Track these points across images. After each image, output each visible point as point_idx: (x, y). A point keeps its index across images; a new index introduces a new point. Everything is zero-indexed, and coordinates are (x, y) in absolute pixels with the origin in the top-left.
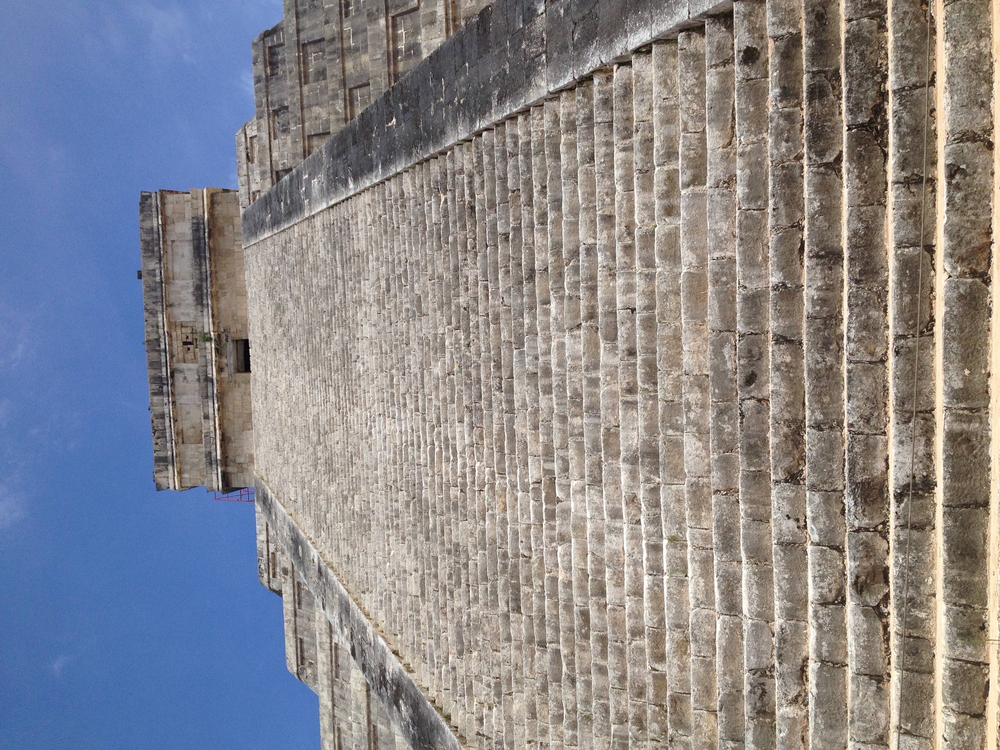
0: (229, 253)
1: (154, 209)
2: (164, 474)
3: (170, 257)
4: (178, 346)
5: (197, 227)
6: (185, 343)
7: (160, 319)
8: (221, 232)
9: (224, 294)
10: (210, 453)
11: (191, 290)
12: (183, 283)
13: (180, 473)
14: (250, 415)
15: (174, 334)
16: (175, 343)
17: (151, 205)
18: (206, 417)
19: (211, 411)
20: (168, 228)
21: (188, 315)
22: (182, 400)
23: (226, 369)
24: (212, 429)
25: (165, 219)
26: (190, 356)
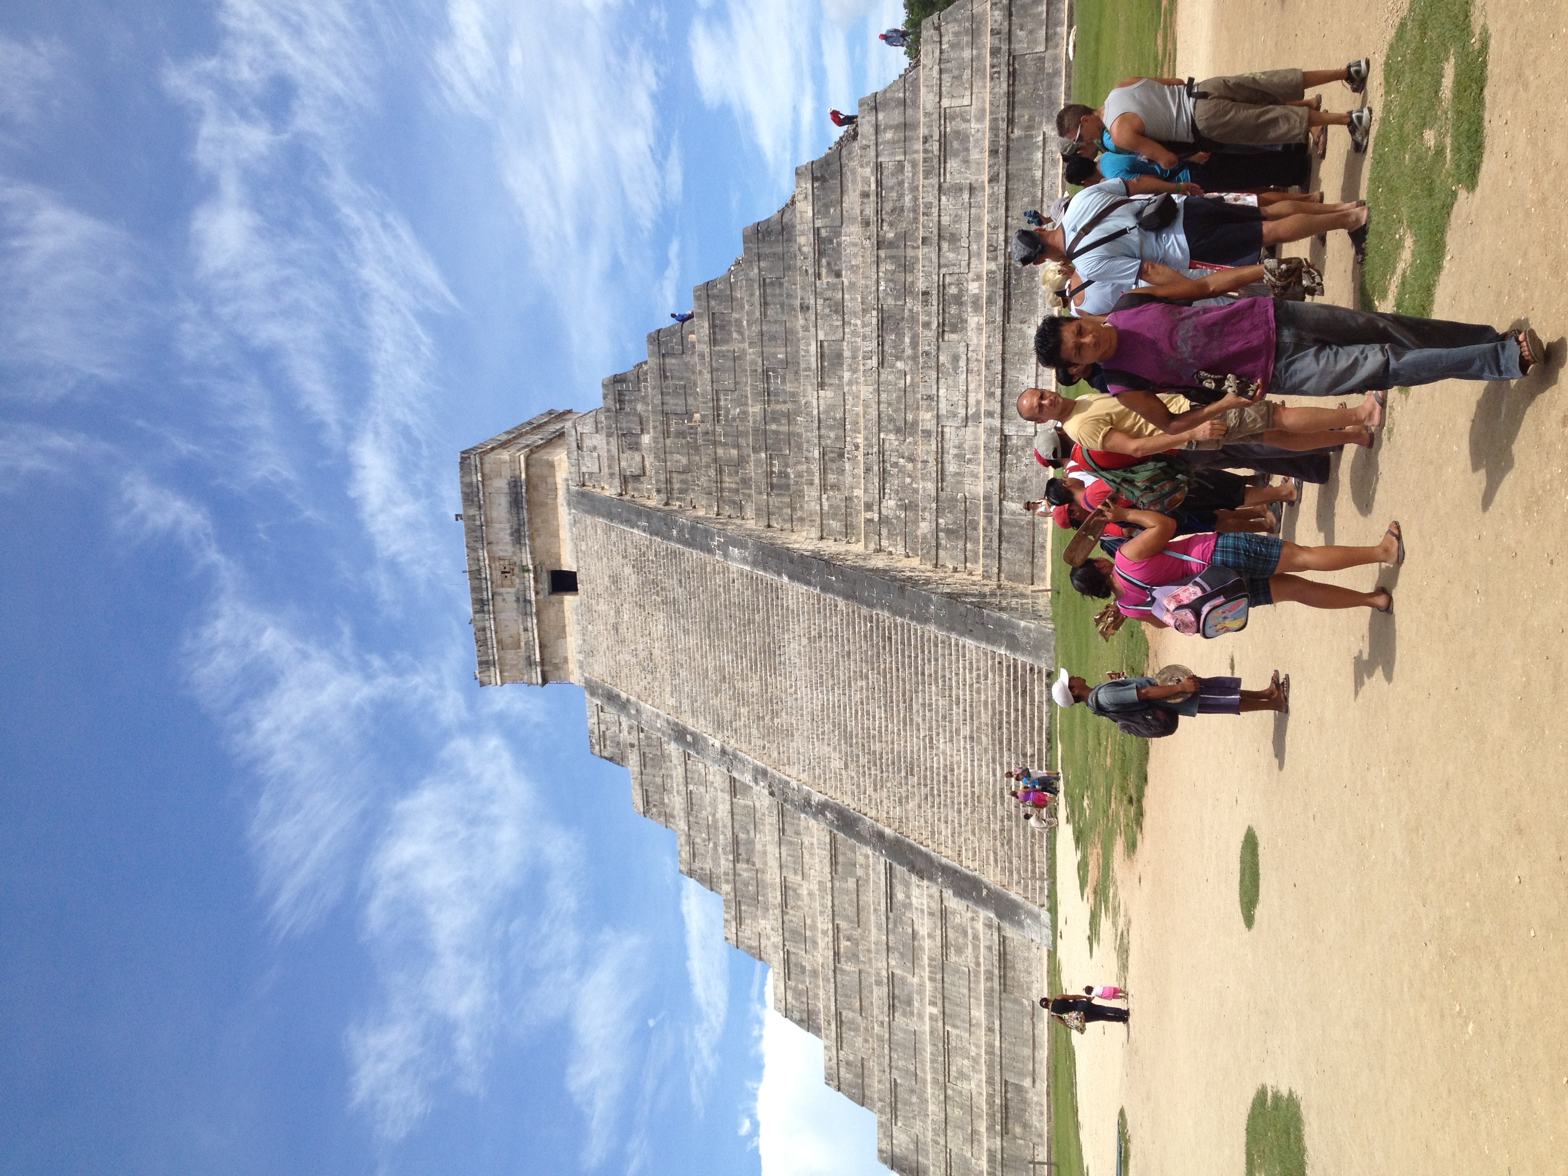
0: (544, 504)
1: (473, 468)
2: (487, 673)
3: (488, 506)
4: (497, 574)
5: (515, 484)
6: (503, 573)
7: (481, 554)
8: (535, 487)
9: (539, 536)
10: (529, 657)
11: (509, 531)
12: (502, 526)
13: (501, 672)
14: (564, 627)
15: (493, 566)
16: (494, 572)
17: (470, 464)
18: (526, 630)
19: (529, 625)
20: (486, 483)
21: (506, 551)
22: (502, 616)
23: (542, 592)
24: (531, 638)
25: (483, 476)
26: (508, 582)
